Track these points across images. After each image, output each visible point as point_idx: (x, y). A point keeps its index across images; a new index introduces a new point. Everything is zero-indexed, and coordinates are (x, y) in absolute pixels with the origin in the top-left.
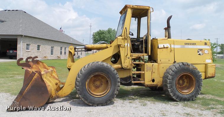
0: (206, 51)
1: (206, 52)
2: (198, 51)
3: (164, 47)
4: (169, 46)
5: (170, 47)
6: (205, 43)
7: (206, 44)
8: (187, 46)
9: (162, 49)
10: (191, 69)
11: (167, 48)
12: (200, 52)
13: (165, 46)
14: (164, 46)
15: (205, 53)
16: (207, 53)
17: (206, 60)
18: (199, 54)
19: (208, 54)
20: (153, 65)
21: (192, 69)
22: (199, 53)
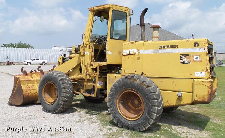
0: (195, 57)
1: (197, 58)
2: (181, 58)
3: (129, 53)
4: (136, 51)
5: (137, 53)
6: (195, 43)
7: (196, 45)
8: (162, 51)
9: (127, 56)
10: (136, 85)
11: (134, 54)
12: (185, 60)
13: (131, 53)
14: (129, 51)
15: (194, 60)
16: (198, 60)
17: (196, 73)
18: (183, 63)
19: (201, 61)
20: (116, 76)
21: (138, 86)
22: (182, 61)
